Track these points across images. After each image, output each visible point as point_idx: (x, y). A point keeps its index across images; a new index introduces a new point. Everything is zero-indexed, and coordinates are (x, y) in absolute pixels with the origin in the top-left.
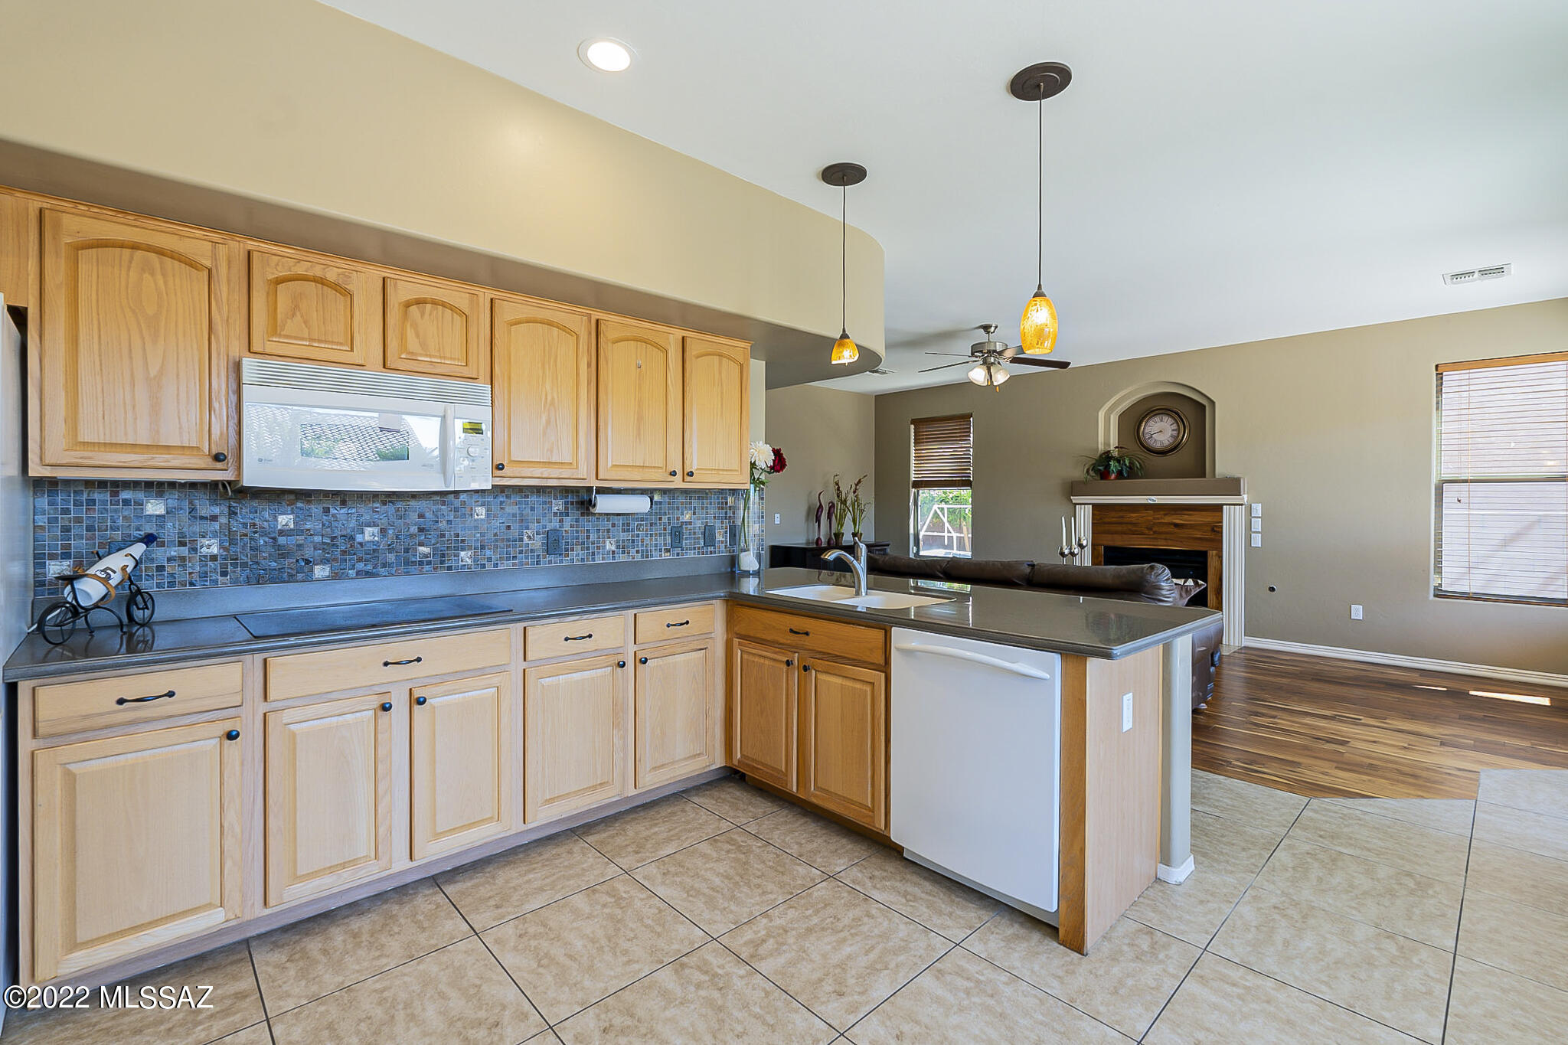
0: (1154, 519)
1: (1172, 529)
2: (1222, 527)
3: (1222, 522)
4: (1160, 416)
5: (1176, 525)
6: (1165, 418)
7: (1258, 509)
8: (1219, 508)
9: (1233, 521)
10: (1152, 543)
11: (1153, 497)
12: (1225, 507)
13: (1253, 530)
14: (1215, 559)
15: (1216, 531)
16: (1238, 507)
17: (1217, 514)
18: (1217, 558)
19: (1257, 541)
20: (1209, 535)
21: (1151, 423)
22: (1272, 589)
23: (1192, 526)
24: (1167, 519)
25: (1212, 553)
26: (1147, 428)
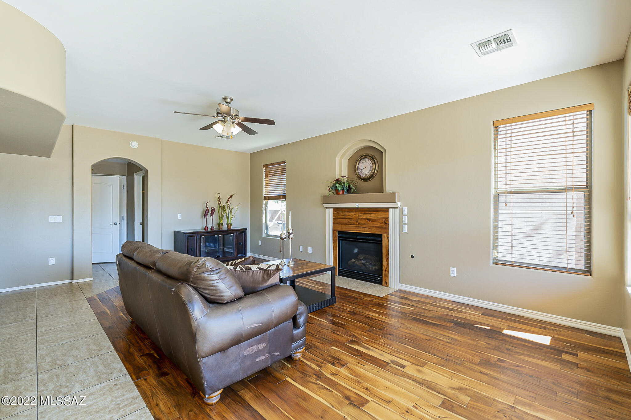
0: (359, 216)
1: (366, 221)
2: (389, 221)
3: (389, 218)
4: (365, 159)
5: (369, 220)
6: (367, 160)
7: (405, 210)
8: (387, 210)
9: (394, 217)
10: (358, 230)
11: (357, 204)
12: (390, 209)
13: (403, 222)
14: (386, 239)
15: (386, 222)
16: (396, 209)
17: (387, 213)
18: (387, 238)
19: (405, 229)
20: (383, 225)
21: (361, 163)
22: (412, 257)
23: (375, 220)
24: (365, 216)
25: (384, 236)
26: (359, 166)
